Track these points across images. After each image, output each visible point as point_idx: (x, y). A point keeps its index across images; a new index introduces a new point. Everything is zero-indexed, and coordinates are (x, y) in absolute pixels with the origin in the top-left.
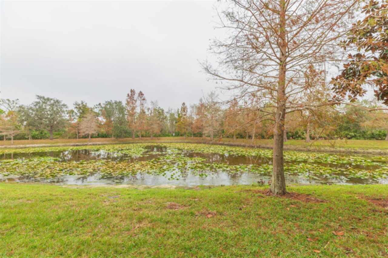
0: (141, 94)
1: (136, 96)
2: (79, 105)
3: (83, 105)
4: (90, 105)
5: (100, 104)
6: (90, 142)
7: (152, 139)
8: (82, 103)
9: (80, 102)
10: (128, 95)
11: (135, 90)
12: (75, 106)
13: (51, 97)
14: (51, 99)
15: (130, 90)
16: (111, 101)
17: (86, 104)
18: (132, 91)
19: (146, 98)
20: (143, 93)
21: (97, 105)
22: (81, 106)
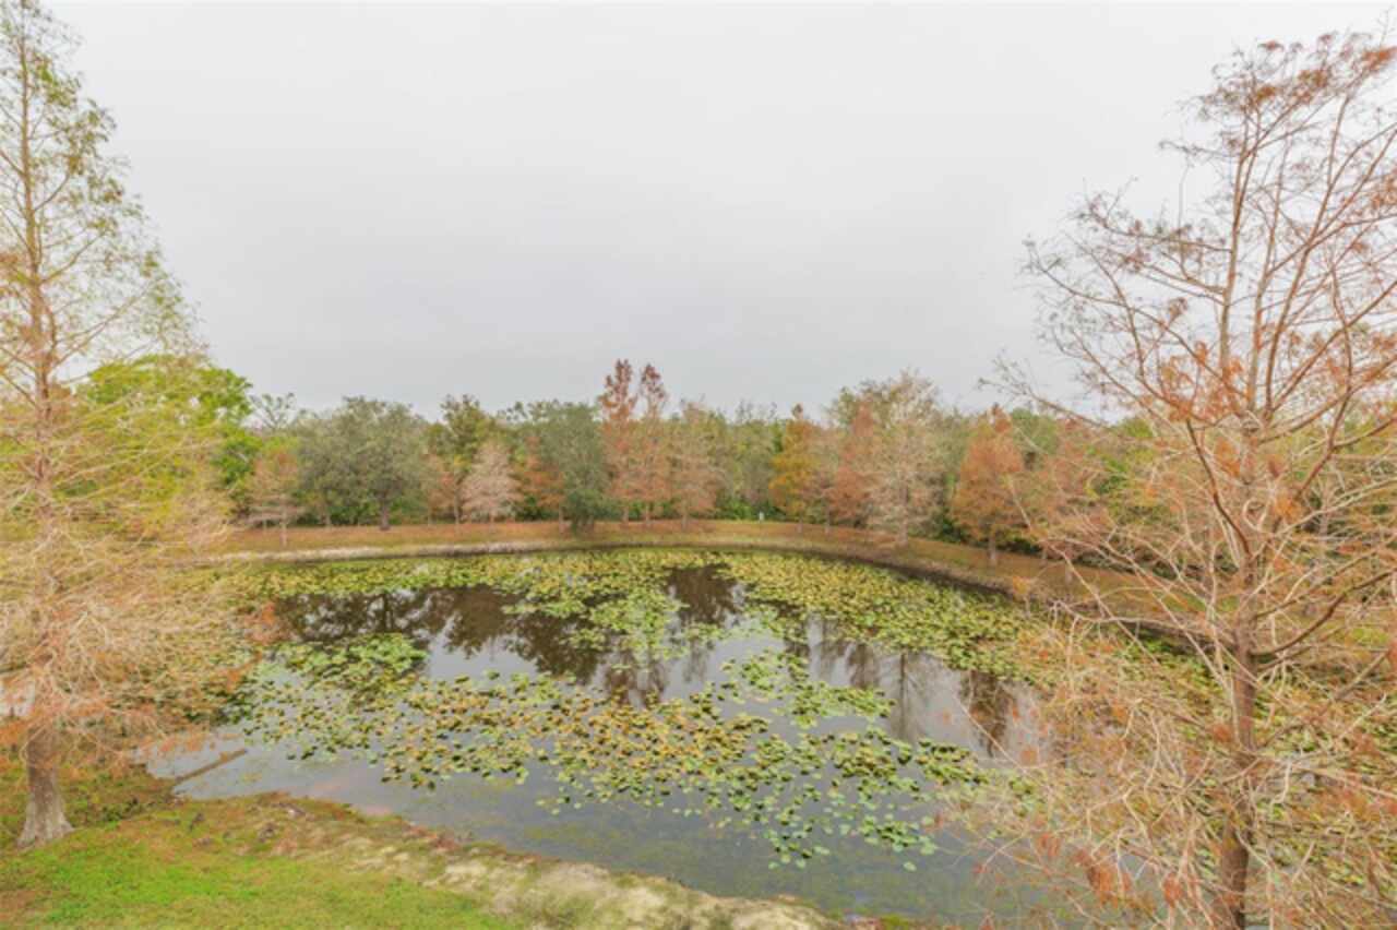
0: (650, 374)
1: (634, 387)
2: (456, 408)
3: (471, 409)
4: (490, 408)
5: (518, 406)
6: (494, 541)
7: (685, 531)
8: (466, 403)
9: (460, 400)
10: (609, 380)
11: (630, 363)
12: (446, 412)
13: (381, 399)
14: (384, 405)
15: (614, 362)
16: (556, 401)
17: (477, 404)
18: (620, 367)
19: (667, 389)
20: (657, 371)
21: (510, 410)
22: (462, 408)
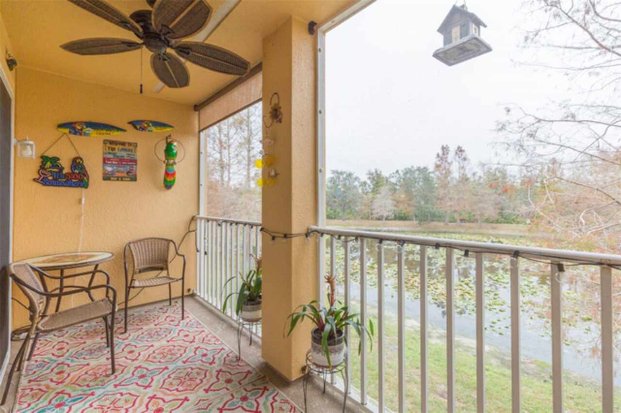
0: (460, 150)
1: (451, 156)
2: (372, 174)
3: (377, 174)
4: (385, 174)
5: (397, 171)
6: (385, 227)
7: (481, 227)
8: (376, 172)
9: (373, 171)
10: (438, 155)
11: (449, 146)
12: (368, 176)
13: (344, 170)
14: (344, 172)
15: (441, 147)
16: (412, 167)
17: (381, 172)
18: (443, 148)
19: (469, 157)
20: (463, 149)
21: (393, 173)
22: (374, 175)
